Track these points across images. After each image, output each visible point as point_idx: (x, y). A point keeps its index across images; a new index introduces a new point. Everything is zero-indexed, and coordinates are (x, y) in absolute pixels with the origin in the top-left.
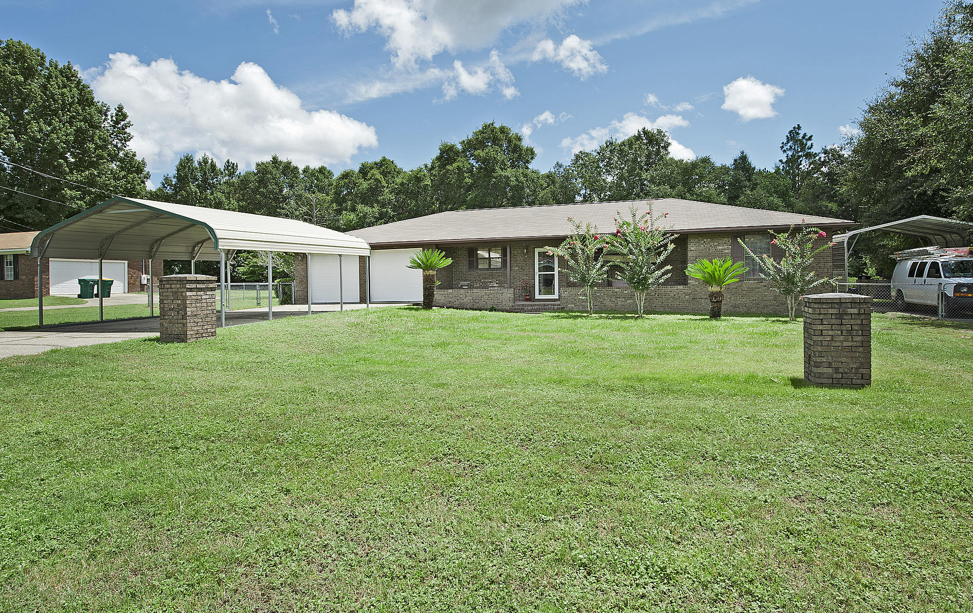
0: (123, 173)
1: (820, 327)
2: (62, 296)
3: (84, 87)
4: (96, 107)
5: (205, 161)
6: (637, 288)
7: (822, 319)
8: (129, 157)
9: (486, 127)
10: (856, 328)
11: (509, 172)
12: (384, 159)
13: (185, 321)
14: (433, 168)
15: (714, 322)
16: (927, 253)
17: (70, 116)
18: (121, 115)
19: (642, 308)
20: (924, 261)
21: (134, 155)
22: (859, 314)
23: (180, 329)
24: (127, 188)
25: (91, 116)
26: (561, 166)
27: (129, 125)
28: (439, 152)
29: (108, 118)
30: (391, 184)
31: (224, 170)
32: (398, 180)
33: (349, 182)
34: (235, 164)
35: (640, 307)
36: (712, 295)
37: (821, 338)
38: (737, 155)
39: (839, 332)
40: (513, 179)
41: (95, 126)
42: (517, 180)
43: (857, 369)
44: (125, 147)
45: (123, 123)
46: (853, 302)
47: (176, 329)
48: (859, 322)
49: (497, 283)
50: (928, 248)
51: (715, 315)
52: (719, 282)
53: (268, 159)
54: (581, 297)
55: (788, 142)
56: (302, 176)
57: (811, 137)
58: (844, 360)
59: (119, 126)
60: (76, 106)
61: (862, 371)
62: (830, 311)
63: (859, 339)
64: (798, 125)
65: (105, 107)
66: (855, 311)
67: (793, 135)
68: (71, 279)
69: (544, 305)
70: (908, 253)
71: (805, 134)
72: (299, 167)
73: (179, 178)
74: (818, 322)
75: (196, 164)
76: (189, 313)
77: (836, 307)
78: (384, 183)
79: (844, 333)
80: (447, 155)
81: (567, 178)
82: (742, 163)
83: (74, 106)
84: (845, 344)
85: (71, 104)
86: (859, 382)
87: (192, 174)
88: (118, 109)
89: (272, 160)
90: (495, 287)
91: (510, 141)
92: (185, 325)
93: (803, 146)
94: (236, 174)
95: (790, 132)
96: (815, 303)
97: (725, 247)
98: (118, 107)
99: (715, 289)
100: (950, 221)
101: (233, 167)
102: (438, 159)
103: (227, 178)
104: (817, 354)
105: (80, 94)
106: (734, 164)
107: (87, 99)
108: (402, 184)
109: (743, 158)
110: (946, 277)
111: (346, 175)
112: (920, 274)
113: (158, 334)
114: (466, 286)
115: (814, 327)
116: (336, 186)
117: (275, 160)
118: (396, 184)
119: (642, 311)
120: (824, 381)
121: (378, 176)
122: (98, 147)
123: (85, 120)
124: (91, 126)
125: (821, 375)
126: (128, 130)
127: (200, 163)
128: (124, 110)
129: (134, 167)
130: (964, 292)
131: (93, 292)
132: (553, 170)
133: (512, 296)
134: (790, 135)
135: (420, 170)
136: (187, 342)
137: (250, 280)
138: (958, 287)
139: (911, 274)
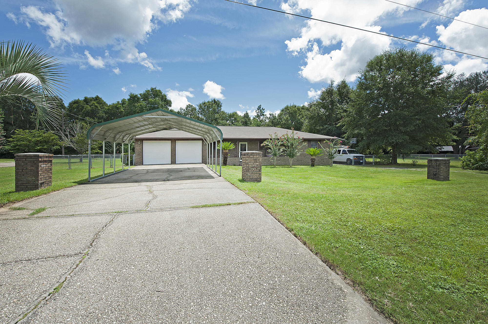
1: (442, 166)
6: (290, 157)
9: (152, 89)
10: (448, 166)
12: (97, 97)
13: (260, 172)
23: (258, 176)
28: (129, 97)
30: (102, 109)
32: (106, 107)
35: (291, 163)
38: (245, 113)
39: (445, 167)
43: (447, 176)
46: (447, 160)
47: (255, 176)
51: (313, 165)
52: (315, 155)
54: (271, 160)
55: (258, 110)
57: (264, 109)
58: (445, 174)
64: (261, 105)
66: (448, 162)
67: (259, 108)
78: (99, 108)
80: (134, 99)
84: (446, 170)
86: (448, 179)
91: (162, 97)
92: (260, 174)
93: (262, 112)
95: (259, 107)
97: (306, 144)
99: (314, 157)
104: (441, 173)
106: (244, 115)
109: (247, 114)
110: (349, 154)
112: (339, 153)
119: (291, 165)
125: (441, 178)
130: (355, 158)
136: (261, 182)
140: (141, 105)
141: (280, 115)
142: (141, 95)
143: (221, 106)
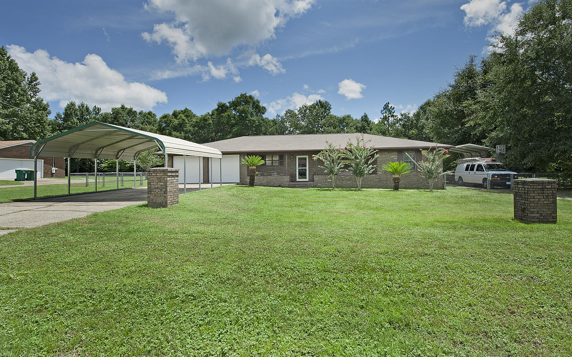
0: (35, 110)
1: (533, 195)
2: (4, 179)
3: (12, 61)
4: (20, 72)
5: (83, 106)
6: (357, 176)
7: (534, 191)
8: (38, 101)
9: (242, 95)
10: (550, 195)
11: (255, 118)
12: (186, 109)
13: (166, 195)
14: (213, 114)
15: (396, 193)
16: (476, 160)
17: (3, 76)
18: (34, 78)
19: (360, 185)
20: (473, 164)
21: (42, 101)
22: (552, 188)
23: (162, 200)
24: (38, 119)
25: (17, 77)
26: (279, 116)
27: (38, 84)
28: (217, 106)
29: (26, 79)
30: (190, 122)
31: (93, 111)
32: (194, 120)
33: (167, 120)
34: (100, 108)
35: (359, 185)
36: (395, 179)
37: (534, 200)
38: (363, 115)
39: (542, 197)
40: (257, 122)
41: (18, 83)
42: (259, 122)
43: (551, 214)
44: (36, 96)
45: (35, 82)
46: (549, 183)
47: (159, 200)
48: (551, 192)
49: (276, 173)
50: (476, 158)
51: (396, 188)
52: (399, 173)
53: (119, 106)
54: (328, 180)
55: (384, 110)
56: (138, 116)
57: (394, 108)
58: (545, 210)
59: (32, 84)
60: (8, 71)
61: (553, 215)
62: (538, 187)
63: (551, 200)
64: (388, 102)
65: (24, 73)
66: (550, 187)
67: (386, 107)
68: (9, 170)
69: (306, 184)
70: (465, 160)
71: (392, 106)
72: (137, 111)
73: (66, 114)
74: (532, 192)
75: (77, 107)
76: (168, 190)
77: (541, 185)
78: (187, 121)
79: (545, 197)
80: (222, 108)
81: (283, 122)
82: (365, 119)
83: (6, 71)
84: (545, 202)
85: (4, 70)
86: (551, 220)
87: (74, 112)
88: (32, 75)
89: (121, 107)
90: (275, 175)
91: (254, 103)
92: (166, 197)
93: (390, 112)
94: (100, 113)
95: (385, 105)
96: (531, 183)
97: (394, 156)
98: (32, 74)
99: (397, 176)
100: (483, 147)
101: (98, 110)
102: (217, 110)
103: (95, 115)
104: (532, 207)
105: (10, 65)
106: (361, 119)
107: (14, 68)
108: (196, 122)
109: (366, 116)
110: (486, 171)
111: (165, 117)
112: (472, 169)
113: (147, 202)
114: (260, 174)
115: (531, 195)
116: (160, 121)
117: (123, 107)
118: (194, 122)
119: (360, 187)
120: (536, 220)
121: (184, 118)
122: (20, 95)
123: (13, 79)
124: (17, 83)
125: (534, 217)
126: (38, 86)
127: (79, 107)
128: (36, 75)
129: (42, 107)
130: (496, 178)
131: (25, 177)
132: (275, 118)
133: (288, 179)
134: (385, 107)
135: (206, 116)
136: (167, 207)
137: (109, 171)
138: (493, 175)
139: (467, 169)
140: (228, 115)
141: (417, 116)
142: (229, 103)
143: (330, 108)
